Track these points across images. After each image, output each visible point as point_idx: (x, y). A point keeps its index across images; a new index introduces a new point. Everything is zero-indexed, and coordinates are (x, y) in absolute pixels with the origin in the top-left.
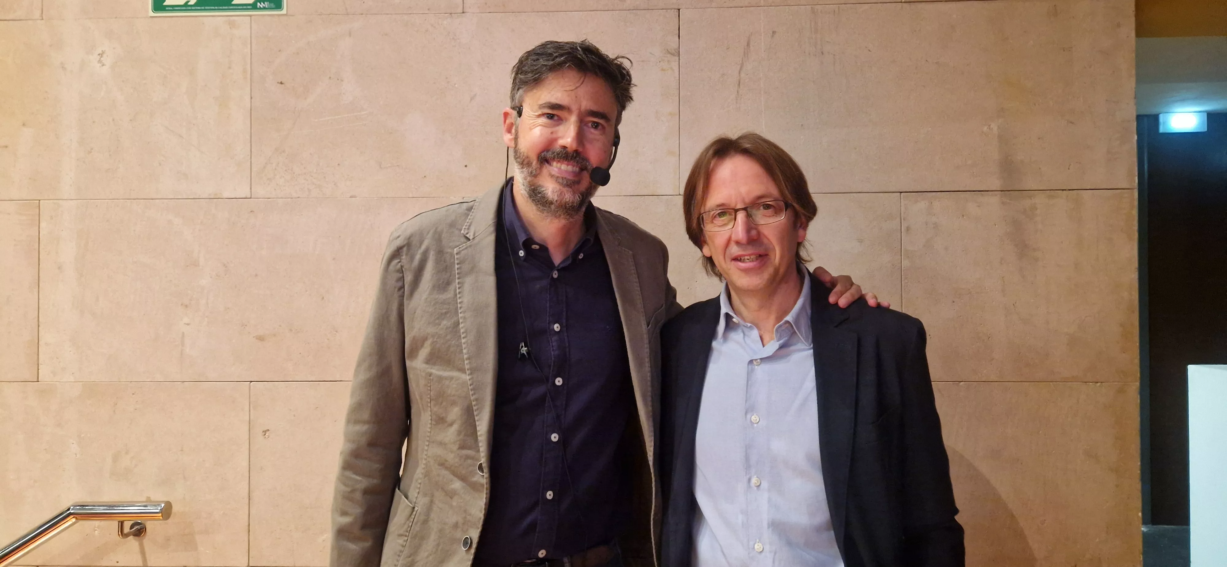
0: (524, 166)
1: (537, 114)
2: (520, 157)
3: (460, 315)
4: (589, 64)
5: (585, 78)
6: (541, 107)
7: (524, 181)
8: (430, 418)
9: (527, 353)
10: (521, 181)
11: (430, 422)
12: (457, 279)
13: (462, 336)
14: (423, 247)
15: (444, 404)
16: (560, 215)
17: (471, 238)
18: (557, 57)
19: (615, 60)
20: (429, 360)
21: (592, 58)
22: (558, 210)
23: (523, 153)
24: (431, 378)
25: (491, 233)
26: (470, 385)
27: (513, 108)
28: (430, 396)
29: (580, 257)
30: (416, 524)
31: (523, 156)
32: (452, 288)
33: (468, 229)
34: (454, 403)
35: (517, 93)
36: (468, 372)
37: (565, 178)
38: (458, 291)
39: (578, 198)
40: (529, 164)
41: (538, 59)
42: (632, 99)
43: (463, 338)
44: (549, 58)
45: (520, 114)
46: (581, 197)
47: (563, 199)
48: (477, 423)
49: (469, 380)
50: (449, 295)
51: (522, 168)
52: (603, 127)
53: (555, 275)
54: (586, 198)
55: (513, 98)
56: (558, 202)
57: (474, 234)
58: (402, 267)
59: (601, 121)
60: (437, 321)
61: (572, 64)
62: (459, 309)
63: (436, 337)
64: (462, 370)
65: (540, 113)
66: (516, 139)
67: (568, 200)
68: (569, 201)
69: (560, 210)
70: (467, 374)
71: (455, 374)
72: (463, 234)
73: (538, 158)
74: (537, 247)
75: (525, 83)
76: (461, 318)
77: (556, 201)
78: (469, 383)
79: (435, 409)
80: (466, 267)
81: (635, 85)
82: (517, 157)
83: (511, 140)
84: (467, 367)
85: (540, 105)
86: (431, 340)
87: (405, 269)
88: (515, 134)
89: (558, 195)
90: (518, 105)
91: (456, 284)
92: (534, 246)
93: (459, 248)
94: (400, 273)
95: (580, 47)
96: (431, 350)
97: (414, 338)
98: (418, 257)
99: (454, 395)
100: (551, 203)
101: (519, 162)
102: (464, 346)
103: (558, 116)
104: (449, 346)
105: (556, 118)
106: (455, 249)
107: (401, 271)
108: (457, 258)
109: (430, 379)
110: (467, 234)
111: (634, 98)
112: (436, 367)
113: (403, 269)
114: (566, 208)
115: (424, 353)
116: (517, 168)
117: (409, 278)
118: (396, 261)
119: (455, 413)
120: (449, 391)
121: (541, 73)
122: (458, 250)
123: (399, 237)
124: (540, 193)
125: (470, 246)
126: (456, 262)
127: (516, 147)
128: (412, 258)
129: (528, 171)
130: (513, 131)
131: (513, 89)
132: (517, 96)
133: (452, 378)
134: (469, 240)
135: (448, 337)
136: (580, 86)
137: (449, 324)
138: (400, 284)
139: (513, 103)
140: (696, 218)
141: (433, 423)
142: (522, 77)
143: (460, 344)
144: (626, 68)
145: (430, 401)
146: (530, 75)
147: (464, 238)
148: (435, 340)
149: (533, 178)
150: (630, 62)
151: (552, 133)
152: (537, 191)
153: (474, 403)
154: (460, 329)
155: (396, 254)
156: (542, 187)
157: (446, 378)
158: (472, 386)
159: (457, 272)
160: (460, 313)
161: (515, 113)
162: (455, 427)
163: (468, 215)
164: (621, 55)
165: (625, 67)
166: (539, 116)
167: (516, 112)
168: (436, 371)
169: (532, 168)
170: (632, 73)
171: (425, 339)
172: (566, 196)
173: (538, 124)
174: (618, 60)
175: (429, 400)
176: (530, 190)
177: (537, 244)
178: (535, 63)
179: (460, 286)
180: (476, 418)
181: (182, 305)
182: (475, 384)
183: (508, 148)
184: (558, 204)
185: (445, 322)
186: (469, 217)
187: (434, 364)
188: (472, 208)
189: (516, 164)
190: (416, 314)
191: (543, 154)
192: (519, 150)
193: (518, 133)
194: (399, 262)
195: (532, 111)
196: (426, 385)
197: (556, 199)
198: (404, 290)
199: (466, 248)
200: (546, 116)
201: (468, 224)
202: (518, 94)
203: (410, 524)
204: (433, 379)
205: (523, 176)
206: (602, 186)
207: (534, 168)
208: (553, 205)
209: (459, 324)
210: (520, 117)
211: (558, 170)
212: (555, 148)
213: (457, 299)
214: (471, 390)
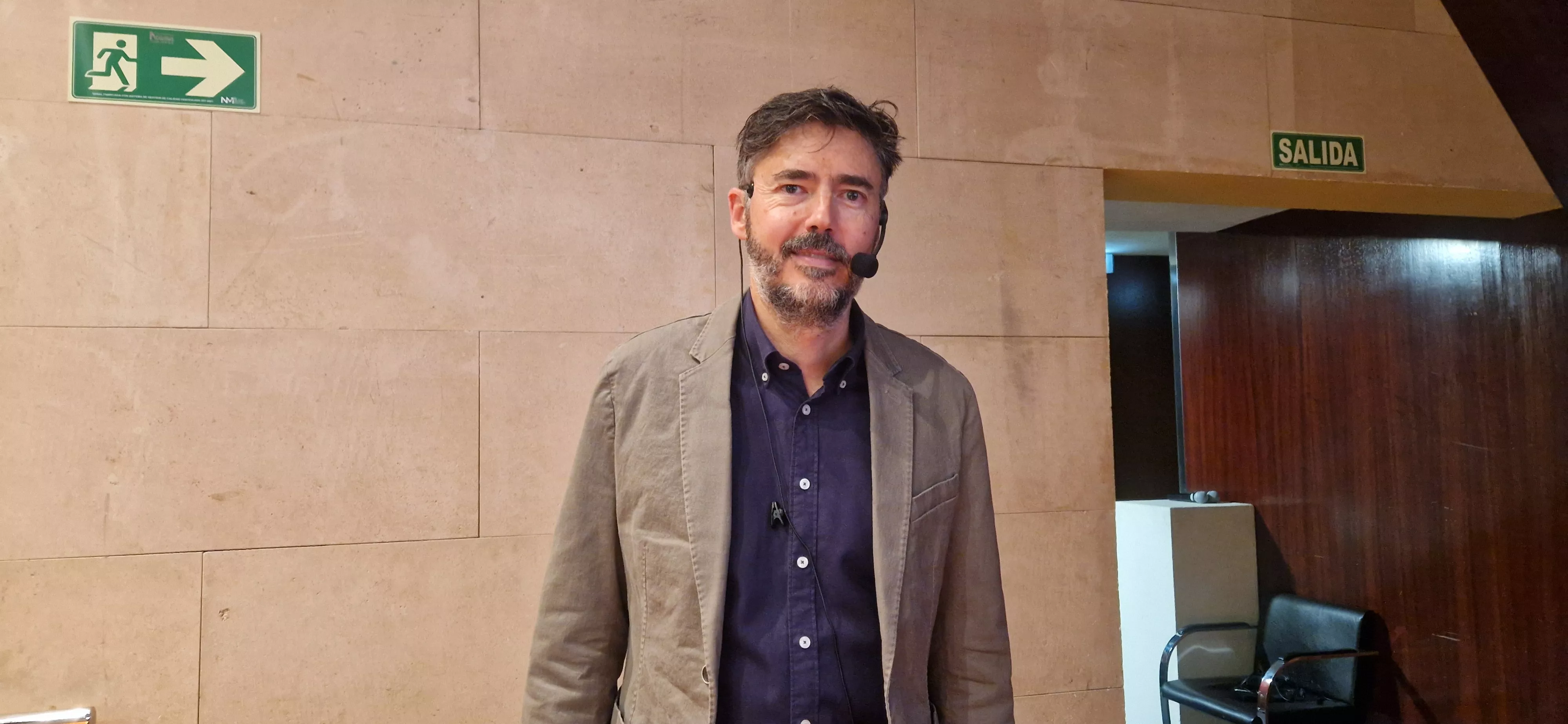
0: (762, 262)
1: (773, 187)
2: (756, 250)
3: (683, 462)
4: (838, 113)
5: (834, 133)
6: (778, 177)
7: (763, 282)
8: (645, 603)
9: (781, 517)
10: (760, 283)
11: (645, 609)
12: (681, 413)
13: (685, 490)
14: (640, 373)
15: (663, 583)
16: (813, 322)
17: (701, 360)
18: (794, 109)
19: (873, 107)
20: (644, 524)
21: (842, 105)
22: (809, 315)
23: (760, 245)
24: (646, 548)
25: (726, 353)
26: (694, 557)
27: (742, 188)
28: (645, 574)
29: (841, 386)
31: (760, 248)
32: (673, 426)
33: (699, 349)
34: (674, 582)
35: (746, 165)
36: (690, 539)
37: (816, 268)
38: (681, 429)
39: (835, 295)
40: (769, 260)
41: (769, 116)
43: (687, 492)
44: (784, 112)
45: (750, 192)
46: (838, 294)
47: (815, 297)
48: (702, 610)
49: (692, 549)
50: (669, 435)
51: (759, 265)
52: (864, 197)
53: (807, 410)
54: (848, 295)
55: (741, 174)
56: (810, 303)
57: (705, 356)
58: (612, 399)
59: (861, 189)
60: (654, 470)
61: (814, 115)
62: (682, 453)
63: (652, 493)
64: (684, 537)
65: (776, 185)
66: (748, 226)
67: (821, 298)
68: (823, 299)
69: (812, 313)
70: (690, 541)
71: (676, 542)
72: (691, 355)
73: (781, 249)
74: (786, 366)
75: (754, 149)
76: (684, 465)
77: (807, 302)
78: (692, 553)
79: (652, 591)
80: (693, 397)
81: (904, 138)
82: (751, 250)
83: (741, 229)
84: (690, 532)
85: (776, 175)
86: (646, 496)
87: (616, 402)
88: (746, 220)
89: (807, 294)
90: (748, 181)
91: (678, 421)
92: (781, 366)
93: (686, 373)
94: (611, 408)
95: (824, 93)
96: (646, 510)
97: (627, 493)
98: (632, 386)
99: (673, 571)
100: (801, 305)
101: (755, 257)
102: (686, 503)
103: (801, 187)
104: (669, 504)
105: (798, 190)
106: (680, 375)
107: (610, 405)
108: (682, 387)
109: (645, 550)
110: (697, 355)
112: (653, 533)
113: (614, 402)
114: (819, 309)
115: (637, 514)
116: (752, 264)
117: (620, 413)
118: (605, 392)
119: (675, 596)
120: (668, 566)
121: (775, 133)
122: (684, 376)
123: (610, 362)
124: (784, 294)
125: (700, 370)
126: (681, 391)
127: (749, 236)
128: (625, 389)
129: (767, 268)
130: (744, 217)
131: (740, 161)
132: (746, 169)
133: (671, 548)
134: (698, 362)
135: (667, 491)
136: (829, 143)
137: (669, 473)
138: (610, 421)
139: (741, 180)
141: (650, 610)
142: (750, 141)
143: (682, 501)
144: (889, 117)
145: (646, 580)
146: (761, 137)
147: (693, 361)
148: (651, 496)
149: (774, 277)
150: (893, 106)
151: (795, 213)
152: (781, 293)
153: (697, 582)
154: (682, 481)
155: (607, 382)
156: (787, 285)
157: (664, 548)
158: (695, 559)
159: (681, 404)
160: (684, 459)
161: (744, 193)
162: (675, 615)
163: (700, 331)
164: (880, 99)
165: (887, 115)
166: (777, 190)
167: (746, 191)
168: (654, 538)
169: (773, 264)
170: (898, 122)
171: (639, 495)
172: (819, 293)
173: (776, 204)
174: (877, 106)
175: (644, 579)
176: (770, 293)
177: (786, 361)
178: (766, 122)
179: (684, 423)
180: (701, 603)
181: (107, 459)
182: (699, 555)
183: (740, 241)
184: (810, 306)
185: (663, 472)
186: (701, 334)
187: (650, 528)
188: (705, 323)
189: (751, 260)
190: (629, 461)
191: (787, 243)
192: (754, 242)
193: (749, 218)
194: (609, 393)
195: (767, 184)
196: (640, 558)
197: (806, 298)
198: (615, 430)
199: (694, 373)
200: (784, 189)
201: (700, 343)
202: (748, 165)
204: (648, 550)
205: (760, 275)
206: (867, 277)
207: (775, 263)
208: (803, 308)
209: (681, 474)
210: (751, 196)
211: (805, 261)
212: (803, 232)
213: (680, 441)
214: (695, 563)
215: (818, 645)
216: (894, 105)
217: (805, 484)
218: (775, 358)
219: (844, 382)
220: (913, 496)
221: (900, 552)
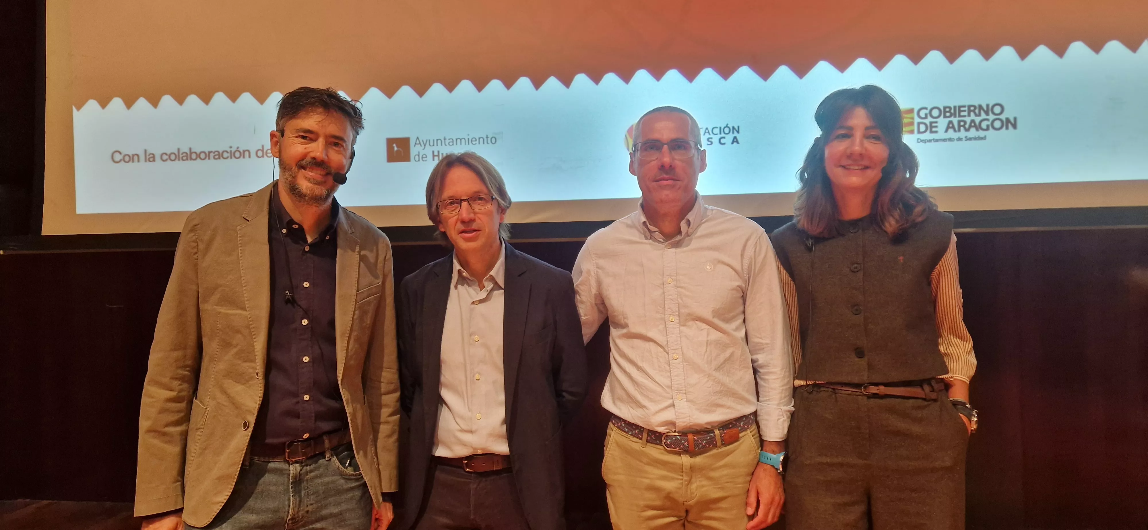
0: (286, 170)
1: (295, 135)
2: (283, 164)
3: (242, 271)
5: (328, 113)
6: (298, 131)
8: (218, 344)
9: (291, 297)
11: (218, 347)
12: (239, 247)
13: (244, 285)
14: (212, 226)
15: (230, 333)
16: (312, 204)
17: (249, 220)
18: (308, 98)
19: (350, 102)
20: (218, 303)
22: (310, 200)
23: (285, 162)
25: (265, 216)
26: (250, 318)
27: (278, 131)
29: (327, 238)
30: (208, 420)
31: (285, 164)
32: (235, 253)
33: (247, 214)
36: (247, 310)
37: (315, 179)
38: (240, 255)
39: (324, 193)
41: (296, 98)
42: (363, 127)
45: (283, 135)
46: (326, 191)
47: (314, 193)
48: (255, 344)
49: (249, 314)
50: (233, 258)
51: (285, 172)
52: (343, 146)
53: (307, 249)
54: (330, 193)
55: (278, 124)
56: (311, 195)
57: (252, 217)
58: (196, 239)
59: (341, 142)
60: (224, 276)
61: (318, 104)
62: (241, 267)
64: (244, 309)
65: (297, 134)
66: (280, 152)
68: (318, 194)
69: (312, 200)
71: (239, 312)
72: (243, 217)
73: (296, 165)
74: (297, 226)
75: (286, 115)
76: (242, 273)
77: (309, 194)
78: (249, 316)
79: (223, 337)
80: (246, 239)
81: (365, 119)
83: (277, 152)
84: (247, 306)
85: (297, 129)
86: (220, 289)
87: (199, 240)
88: (279, 148)
89: (310, 190)
90: (281, 129)
91: (239, 250)
92: (294, 226)
93: (241, 226)
95: (323, 93)
96: (220, 296)
97: (206, 288)
98: (208, 232)
99: (237, 326)
100: (305, 196)
101: (282, 168)
102: (245, 292)
104: (234, 293)
105: (308, 138)
106: (238, 227)
107: (195, 242)
108: (239, 233)
109: (218, 316)
110: (247, 217)
111: (365, 128)
112: (225, 308)
114: (316, 199)
115: (213, 299)
116: (281, 172)
117: (201, 246)
118: (192, 235)
119: (238, 337)
120: (234, 323)
121: (298, 109)
122: (240, 228)
124: (297, 189)
125: (249, 225)
126: (239, 236)
127: (281, 157)
128: (205, 233)
129: (289, 175)
130: (278, 146)
132: (281, 123)
133: (235, 314)
135: (233, 287)
136: (325, 118)
137: (233, 277)
138: (196, 250)
139: (278, 128)
140: (435, 205)
141: (221, 347)
142: (284, 111)
143: (242, 291)
146: (290, 110)
147: (245, 220)
149: (292, 179)
151: (305, 149)
152: (294, 188)
153: (252, 330)
154: (242, 281)
155: (192, 230)
156: (299, 185)
157: (231, 315)
159: (239, 242)
161: (279, 135)
165: (357, 107)
166: (297, 137)
167: (280, 133)
171: (215, 289)
172: (316, 191)
173: (296, 143)
174: (352, 102)
176: (290, 187)
177: (296, 224)
179: (241, 252)
182: (253, 317)
185: (230, 277)
186: (248, 206)
187: (222, 306)
188: (250, 199)
190: (208, 271)
191: (300, 163)
192: (282, 160)
193: (281, 148)
194: (194, 235)
195: (292, 133)
196: (215, 321)
197: (309, 193)
198: (198, 255)
199: (246, 226)
200: (301, 137)
201: (248, 211)
203: (205, 420)
204: (221, 316)
205: (285, 177)
206: (341, 185)
207: (293, 172)
208: (307, 197)
209: (241, 277)
210: (282, 137)
211: (310, 174)
212: (308, 159)
213: (239, 261)
214: (251, 321)
215: (313, 361)
216: (361, 103)
217: (306, 285)
218: (292, 222)
219: (328, 236)
220: (357, 292)
221: (349, 318)
